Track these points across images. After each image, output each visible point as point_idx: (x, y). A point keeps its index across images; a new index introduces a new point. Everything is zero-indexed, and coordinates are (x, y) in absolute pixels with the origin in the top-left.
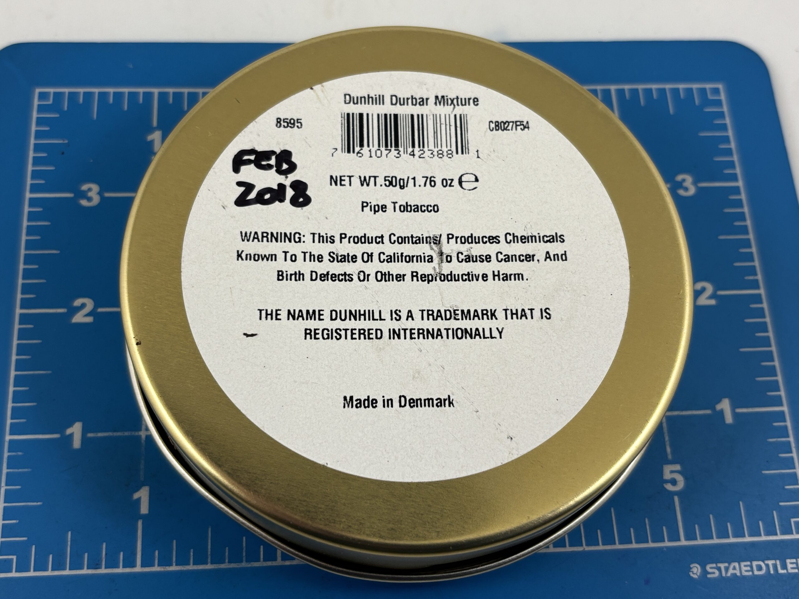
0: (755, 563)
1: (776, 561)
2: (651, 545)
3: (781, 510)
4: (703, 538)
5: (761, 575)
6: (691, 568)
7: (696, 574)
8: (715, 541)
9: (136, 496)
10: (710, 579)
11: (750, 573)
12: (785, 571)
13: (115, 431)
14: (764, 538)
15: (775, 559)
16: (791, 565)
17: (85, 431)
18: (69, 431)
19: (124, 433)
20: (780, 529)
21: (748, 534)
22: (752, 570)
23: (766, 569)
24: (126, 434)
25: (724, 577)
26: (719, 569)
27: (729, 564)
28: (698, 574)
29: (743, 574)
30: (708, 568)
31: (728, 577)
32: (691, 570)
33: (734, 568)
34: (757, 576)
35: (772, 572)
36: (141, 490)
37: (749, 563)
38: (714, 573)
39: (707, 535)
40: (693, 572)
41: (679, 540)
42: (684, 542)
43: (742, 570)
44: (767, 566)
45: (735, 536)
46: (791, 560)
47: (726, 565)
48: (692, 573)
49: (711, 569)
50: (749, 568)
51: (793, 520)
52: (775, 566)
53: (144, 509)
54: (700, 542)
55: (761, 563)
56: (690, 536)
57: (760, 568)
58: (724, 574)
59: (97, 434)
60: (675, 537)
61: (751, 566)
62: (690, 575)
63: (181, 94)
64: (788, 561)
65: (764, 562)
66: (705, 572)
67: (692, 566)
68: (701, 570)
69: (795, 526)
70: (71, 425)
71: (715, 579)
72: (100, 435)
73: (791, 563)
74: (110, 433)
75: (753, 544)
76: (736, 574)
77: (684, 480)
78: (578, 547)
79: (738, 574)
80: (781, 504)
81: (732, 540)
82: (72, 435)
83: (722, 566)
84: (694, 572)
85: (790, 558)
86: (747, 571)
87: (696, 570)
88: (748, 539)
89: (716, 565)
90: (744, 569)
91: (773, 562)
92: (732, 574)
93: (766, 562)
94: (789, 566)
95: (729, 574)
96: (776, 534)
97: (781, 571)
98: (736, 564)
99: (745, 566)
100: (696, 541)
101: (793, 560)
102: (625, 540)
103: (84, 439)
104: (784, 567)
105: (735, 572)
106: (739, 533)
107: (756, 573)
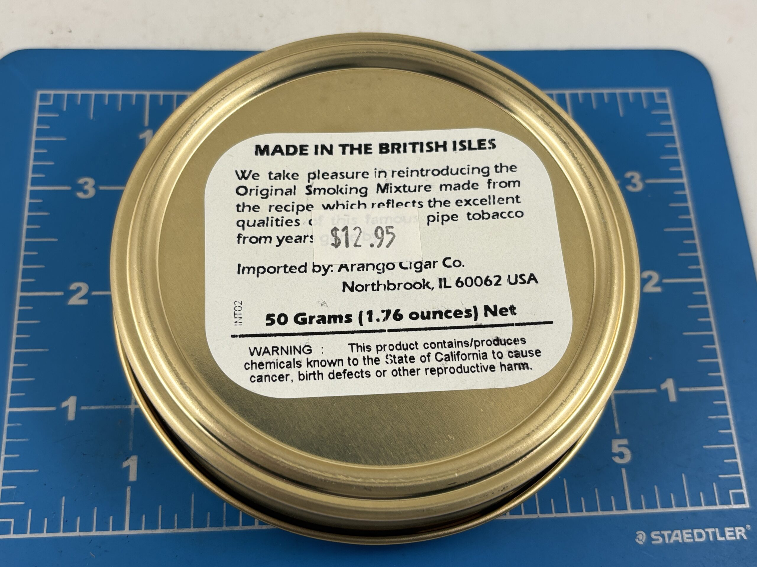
0: (696, 531)
1: (715, 530)
2: (600, 513)
3: (720, 482)
4: (647, 507)
5: (701, 541)
6: (637, 535)
7: (641, 540)
8: (660, 510)
9: (125, 464)
11: (692, 540)
13: (106, 405)
14: (704, 508)
15: (715, 528)
17: (78, 405)
18: (64, 405)
19: (115, 407)
20: (718, 499)
21: (690, 504)
22: (693, 537)
23: (706, 537)
25: (667, 543)
26: (663, 536)
27: (672, 531)
28: (644, 540)
29: (685, 541)
30: (653, 535)
31: (671, 543)
32: (637, 537)
33: (677, 536)
34: (697, 542)
35: (711, 539)
36: (130, 459)
37: (690, 531)
38: (658, 540)
39: (651, 505)
40: (638, 538)
41: (626, 508)
42: (630, 511)
43: (684, 537)
44: (707, 533)
45: (678, 506)
46: (730, 528)
47: (670, 532)
50: (690, 536)
51: (731, 492)
52: (714, 534)
53: (133, 476)
54: (645, 511)
55: (701, 531)
56: (636, 505)
57: (700, 535)
58: (667, 541)
59: (90, 407)
60: (622, 506)
61: (692, 534)
62: (635, 541)
63: (171, 96)
64: (727, 529)
65: (704, 530)
66: (649, 539)
67: (637, 533)
68: (646, 536)
69: (733, 497)
70: (66, 399)
72: (93, 408)
73: (729, 531)
74: (102, 406)
75: (694, 513)
76: (678, 541)
77: (631, 454)
78: (534, 515)
80: (721, 476)
81: (675, 509)
82: (67, 408)
83: (666, 533)
85: (728, 527)
86: (688, 538)
87: (641, 537)
88: (689, 509)
89: (660, 532)
91: (713, 530)
92: (675, 541)
93: (707, 530)
94: (728, 534)
95: (672, 541)
96: (716, 504)
97: (720, 539)
98: (679, 532)
99: (687, 533)
100: (641, 510)
102: (577, 508)
103: (78, 412)
104: (723, 534)
105: (677, 539)
106: (681, 503)
107: (697, 540)
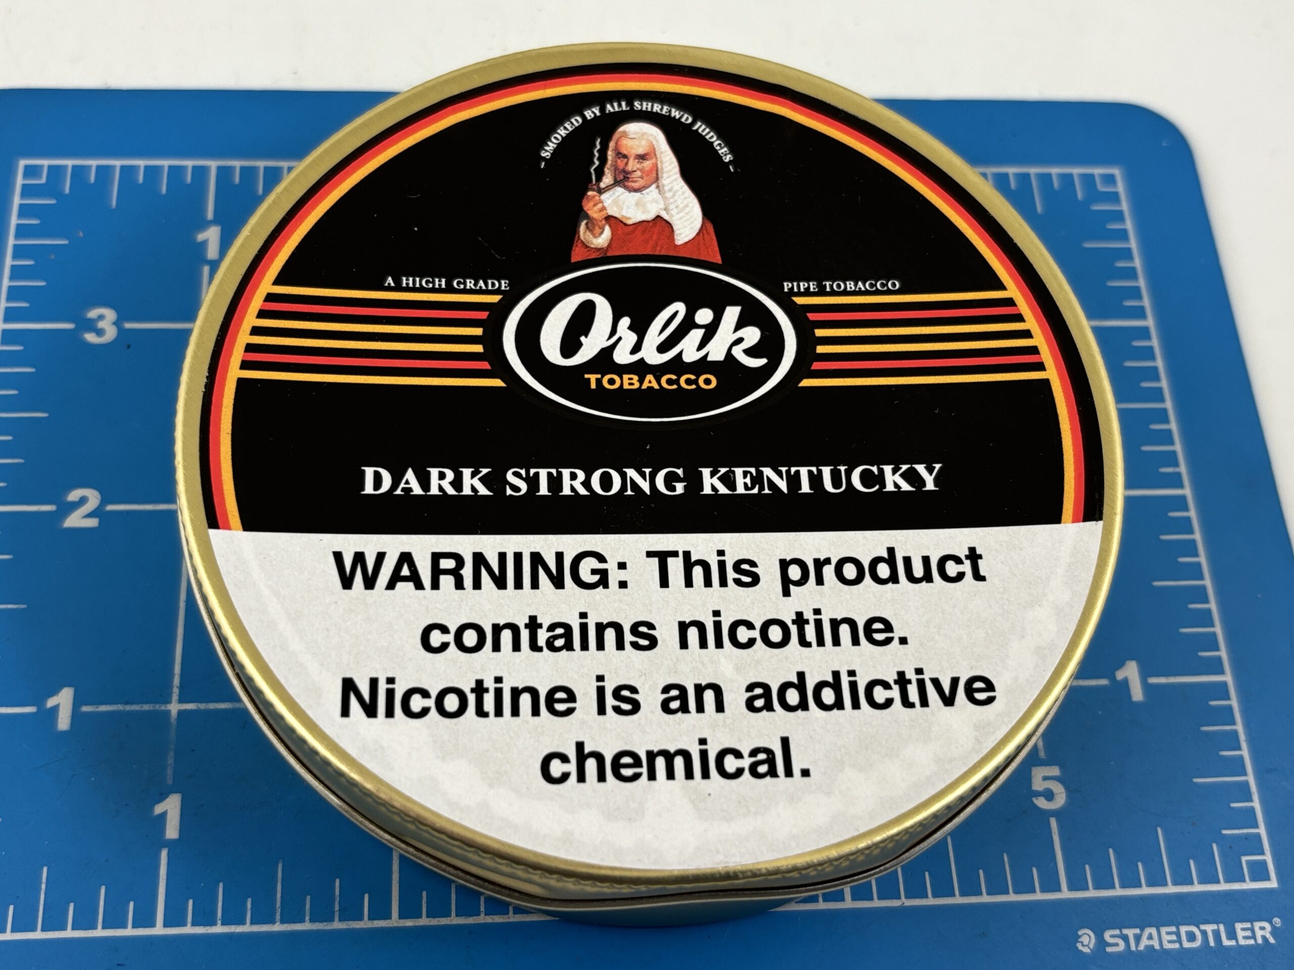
0: (1184, 929)
1: (1218, 927)
2: (1012, 897)
3: (1224, 842)
4: (1097, 887)
5: (1194, 948)
6: (1080, 937)
7: (1088, 946)
8: (1118, 892)
9: (158, 809)
10: (1110, 954)
11: (1177, 946)
12: (1232, 943)
13: (127, 703)
14: (1198, 888)
15: (1217, 923)
16: (1243, 932)
17: (77, 703)
18: (51, 703)
19: (142, 707)
20: (1223, 872)
21: (1171, 882)
22: (1179, 941)
23: (1202, 939)
24: (146, 707)
25: (1133, 951)
26: (1125, 938)
27: (1142, 930)
28: (1091, 946)
29: (1165, 947)
30: (1107, 936)
31: (1141, 951)
32: (1080, 940)
33: (1150, 937)
34: (1186, 949)
35: (1212, 944)
36: (168, 800)
37: (1174, 929)
38: (1117, 945)
39: (1104, 882)
40: (1082, 943)
41: (1058, 889)
42: (1065, 894)
43: (1163, 940)
44: (1204, 933)
45: (1150, 884)
46: (1244, 923)
47: (1137, 931)
48: (1080, 944)
49: (1112, 939)
50: (1174, 937)
51: (1244, 859)
52: (1217, 934)
53: (172, 831)
54: (1092, 893)
55: (1194, 929)
56: (1077, 883)
57: (1191, 937)
58: (1133, 948)
59: (97, 708)
60: (1051, 885)
61: (1178, 934)
62: (1077, 948)
63: (254, 169)
64: (1239, 926)
65: (1198, 928)
66: (1102, 943)
67: (1080, 933)
68: (1096, 938)
69: (1248, 868)
70: (54, 692)
71: (1118, 954)
72: (103, 708)
73: (1243, 929)
74: (119, 705)
75: (1179, 897)
76: (1153, 946)
77: (1066, 792)
78: (894, 900)
79: (1157, 947)
80: (1225, 832)
81: (1145, 890)
82: (56, 708)
83: (1130, 933)
84: (1085, 943)
85: (1241, 921)
86: (1170, 942)
87: (1087, 940)
88: (1171, 889)
89: (1121, 931)
90: (1166, 938)
91: (1215, 927)
92: (1147, 947)
93: (1203, 927)
94: (1240, 934)
95: (1141, 947)
96: (1218, 882)
97: (1226, 943)
98: (1153, 931)
99: (1168, 933)
100: (1087, 891)
101: (1246, 923)
102: (970, 888)
103: (76, 714)
104: (1232, 935)
105: (1151, 943)
106: (1156, 879)
107: (1186, 945)
